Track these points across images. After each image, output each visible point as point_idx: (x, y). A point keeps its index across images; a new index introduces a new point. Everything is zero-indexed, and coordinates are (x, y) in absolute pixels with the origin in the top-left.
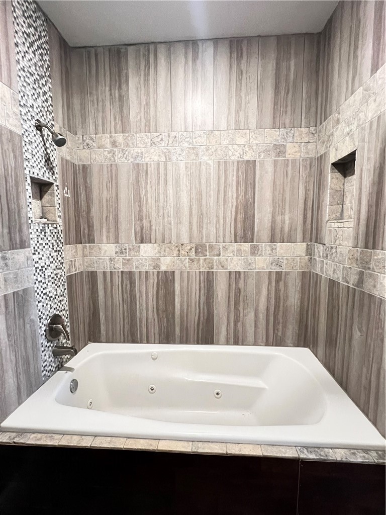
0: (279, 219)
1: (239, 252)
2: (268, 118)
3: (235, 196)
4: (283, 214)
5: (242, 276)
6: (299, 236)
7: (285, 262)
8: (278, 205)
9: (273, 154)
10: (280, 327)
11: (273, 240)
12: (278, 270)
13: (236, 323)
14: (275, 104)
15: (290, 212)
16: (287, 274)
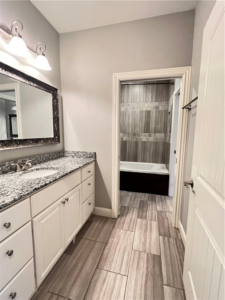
0: (157, 126)
1: (145, 136)
2: (154, 99)
3: (144, 120)
4: (158, 125)
5: (146, 143)
6: (163, 132)
7: (158, 139)
8: (156, 123)
9: (155, 109)
10: (157, 157)
11: (155, 132)
12: (156, 141)
13: (144, 156)
14: (156, 95)
15: (160, 125)
16: (159, 142)
